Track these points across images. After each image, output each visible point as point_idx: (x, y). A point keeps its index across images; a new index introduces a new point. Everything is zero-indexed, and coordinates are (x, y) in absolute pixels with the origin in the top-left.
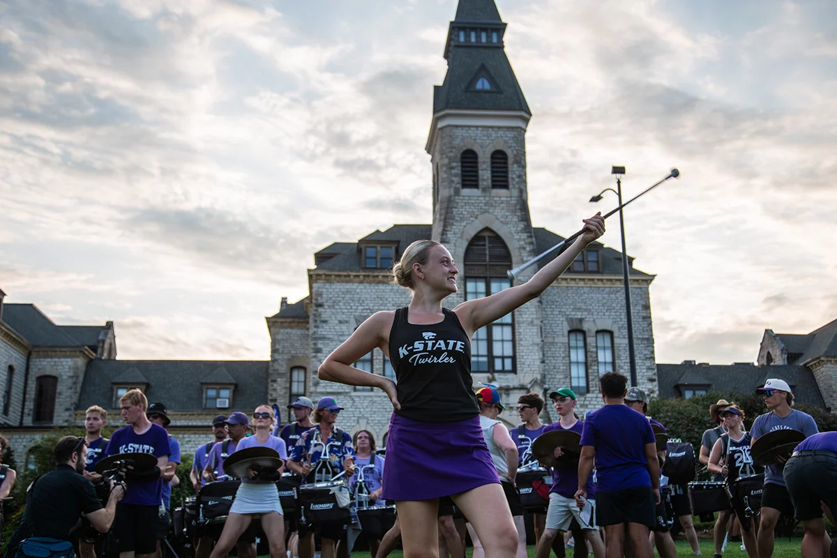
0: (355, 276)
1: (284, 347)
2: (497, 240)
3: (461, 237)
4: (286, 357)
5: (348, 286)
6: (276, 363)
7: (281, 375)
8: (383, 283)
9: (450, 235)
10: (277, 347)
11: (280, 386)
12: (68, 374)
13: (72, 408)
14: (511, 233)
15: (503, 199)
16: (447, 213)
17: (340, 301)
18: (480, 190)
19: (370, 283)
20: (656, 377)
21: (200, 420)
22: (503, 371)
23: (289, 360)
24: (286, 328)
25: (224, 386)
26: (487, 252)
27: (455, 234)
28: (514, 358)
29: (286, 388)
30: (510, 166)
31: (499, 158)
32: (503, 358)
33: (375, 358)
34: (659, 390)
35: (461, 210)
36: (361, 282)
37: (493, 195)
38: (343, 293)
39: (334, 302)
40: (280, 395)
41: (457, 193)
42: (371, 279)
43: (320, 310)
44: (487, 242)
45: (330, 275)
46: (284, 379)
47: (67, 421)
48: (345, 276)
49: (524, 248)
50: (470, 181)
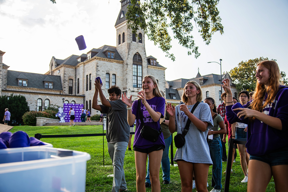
0: (106, 60)
1: (67, 73)
2: (139, 55)
3: (132, 54)
4: (68, 76)
5: (104, 62)
6: (65, 77)
7: (67, 81)
8: (112, 62)
9: (130, 53)
10: (65, 73)
11: (66, 84)
12: (4, 74)
13: (6, 84)
14: (142, 54)
15: (141, 45)
16: (129, 47)
17: (102, 66)
18: (136, 42)
19: (109, 62)
20: (165, 91)
21: (44, 91)
22: (140, 87)
23: (69, 77)
24: (68, 68)
25: (50, 82)
26: (137, 58)
27: (131, 53)
29: (68, 85)
30: (142, 37)
31: (140, 35)
32: (140, 84)
33: (110, 81)
34: (166, 94)
35: (132, 47)
36: (107, 61)
37: (139, 44)
38: (103, 64)
39: (101, 66)
40: (66, 86)
41: (132, 42)
42: (110, 61)
43: (98, 67)
44: (137, 56)
45: (100, 59)
46: (67, 82)
47: (5, 88)
48: (104, 59)
49: (145, 59)
50: (134, 40)
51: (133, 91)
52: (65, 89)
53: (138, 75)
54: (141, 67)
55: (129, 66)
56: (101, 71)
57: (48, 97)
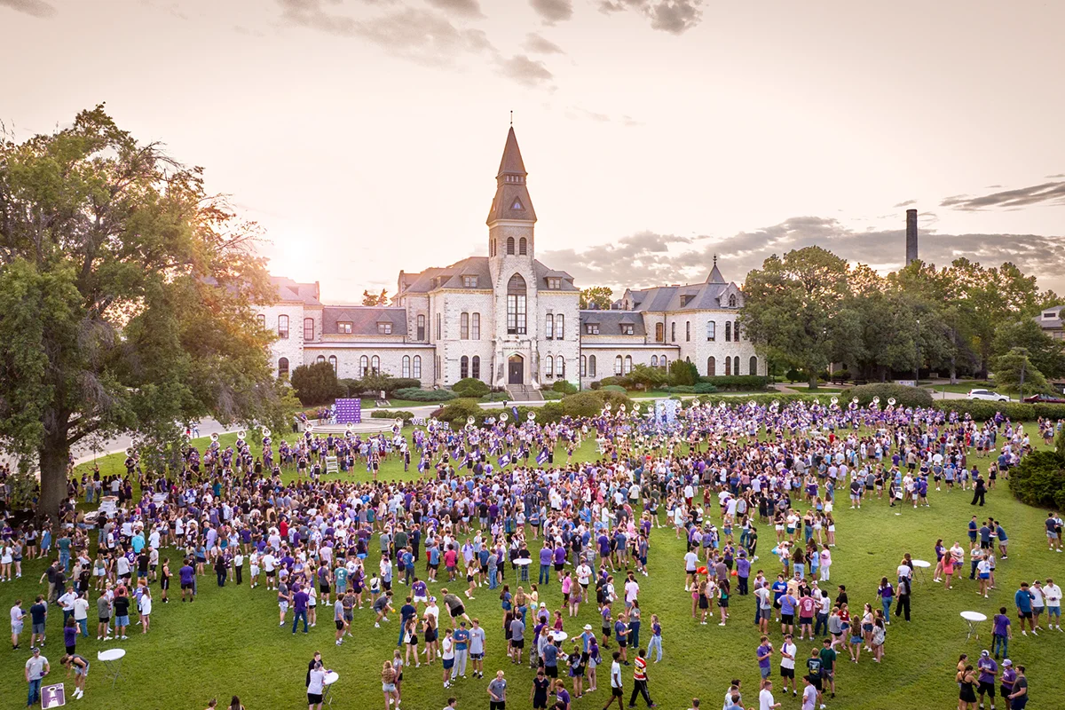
0: (461, 291)
1: (414, 305)
2: (520, 277)
3: (506, 277)
4: (415, 310)
5: (458, 295)
6: (411, 313)
7: (414, 319)
8: (472, 294)
9: (502, 276)
10: (411, 305)
11: (414, 323)
13: (322, 333)
14: (527, 275)
15: (524, 259)
16: (502, 265)
17: (455, 302)
18: (515, 256)
22: (521, 333)
23: (417, 312)
24: (415, 297)
25: (388, 323)
26: (517, 283)
27: (504, 275)
28: (526, 328)
29: (416, 325)
30: (527, 245)
31: (523, 240)
32: (521, 328)
33: (469, 326)
35: (506, 265)
36: (463, 293)
37: (520, 258)
38: (456, 298)
39: (452, 302)
40: (413, 328)
41: (505, 257)
42: (467, 292)
43: (447, 305)
44: (517, 279)
45: (451, 290)
48: (457, 290)
49: (532, 283)
50: (511, 251)
51: (508, 341)
52: (411, 332)
53: (519, 312)
54: (524, 298)
55: (499, 299)
56: (452, 310)
57: (376, 353)
